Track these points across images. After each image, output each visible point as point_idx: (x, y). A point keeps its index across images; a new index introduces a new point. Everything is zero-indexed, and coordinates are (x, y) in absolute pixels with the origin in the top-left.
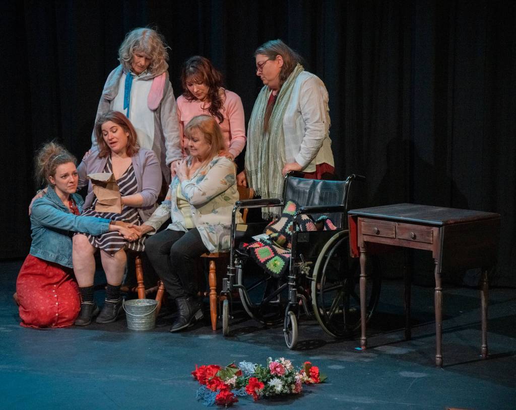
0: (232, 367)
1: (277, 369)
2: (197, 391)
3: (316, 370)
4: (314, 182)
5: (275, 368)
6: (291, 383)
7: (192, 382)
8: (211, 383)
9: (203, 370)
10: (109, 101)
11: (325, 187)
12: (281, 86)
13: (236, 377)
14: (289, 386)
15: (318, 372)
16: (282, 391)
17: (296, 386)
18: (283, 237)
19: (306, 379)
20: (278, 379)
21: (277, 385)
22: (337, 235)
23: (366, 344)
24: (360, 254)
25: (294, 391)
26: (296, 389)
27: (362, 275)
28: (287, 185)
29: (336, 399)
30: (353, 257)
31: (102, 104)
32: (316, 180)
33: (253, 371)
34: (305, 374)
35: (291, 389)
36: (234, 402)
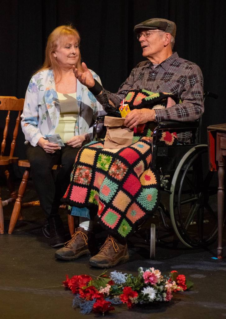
0: (104, 277)
1: (150, 278)
2: (74, 300)
3: (183, 277)
5: (148, 278)
6: (163, 291)
7: (64, 292)
8: (85, 292)
9: (75, 280)
13: (110, 287)
14: (161, 294)
15: (185, 280)
16: (155, 299)
17: (167, 294)
19: (176, 287)
20: (151, 288)
21: (151, 293)
22: (193, 150)
23: (222, 254)
24: (218, 168)
25: (165, 299)
26: (167, 297)
27: (220, 188)
29: (205, 306)
30: (212, 171)
33: (124, 280)
34: (174, 283)
35: (163, 297)
36: (110, 310)
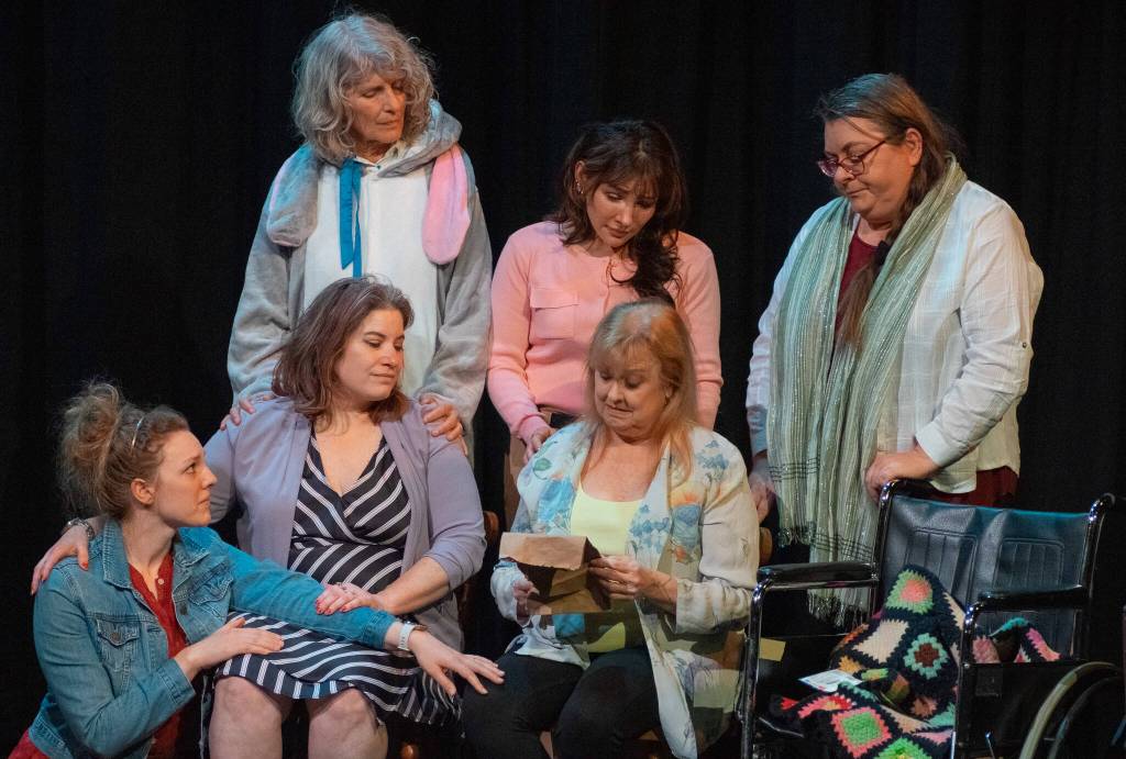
4: (978, 514)
10: (286, 252)
11: (1014, 531)
12: (904, 217)
18: (901, 683)
22: (1070, 677)
28: (887, 520)
31: (259, 263)
32: (981, 508)
